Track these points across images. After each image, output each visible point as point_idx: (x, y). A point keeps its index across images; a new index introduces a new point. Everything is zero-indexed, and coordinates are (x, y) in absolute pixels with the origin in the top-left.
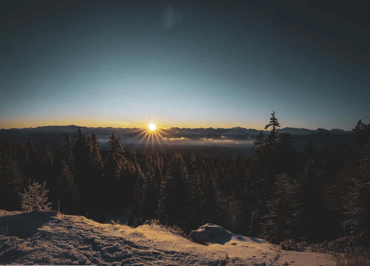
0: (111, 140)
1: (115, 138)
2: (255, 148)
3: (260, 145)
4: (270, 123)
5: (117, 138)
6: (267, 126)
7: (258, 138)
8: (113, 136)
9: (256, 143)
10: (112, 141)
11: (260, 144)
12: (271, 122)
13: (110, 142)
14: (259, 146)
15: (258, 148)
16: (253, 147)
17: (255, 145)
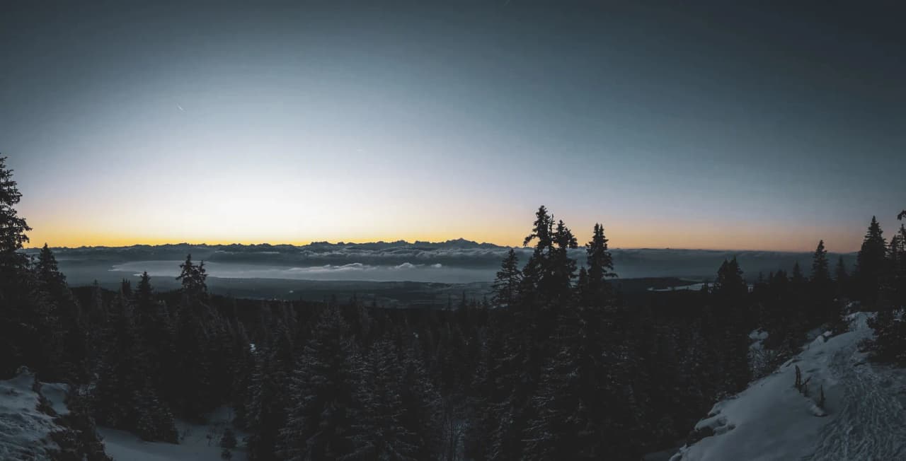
0: (186, 272)
1: (194, 267)
2: (499, 285)
3: (509, 279)
4: (533, 233)
5: (197, 267)
6: (528, 239)
7: (506, 263)
8: (188, 262)
9: (500, 275)
10: (186, 274)
11: (508, 275)
12: (534, 230)
13: (182, 276)
14: (506, 281)
15: (506, 283)
16: (495, 282)
17: (499, 278)
